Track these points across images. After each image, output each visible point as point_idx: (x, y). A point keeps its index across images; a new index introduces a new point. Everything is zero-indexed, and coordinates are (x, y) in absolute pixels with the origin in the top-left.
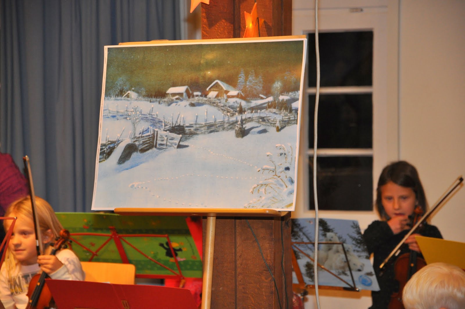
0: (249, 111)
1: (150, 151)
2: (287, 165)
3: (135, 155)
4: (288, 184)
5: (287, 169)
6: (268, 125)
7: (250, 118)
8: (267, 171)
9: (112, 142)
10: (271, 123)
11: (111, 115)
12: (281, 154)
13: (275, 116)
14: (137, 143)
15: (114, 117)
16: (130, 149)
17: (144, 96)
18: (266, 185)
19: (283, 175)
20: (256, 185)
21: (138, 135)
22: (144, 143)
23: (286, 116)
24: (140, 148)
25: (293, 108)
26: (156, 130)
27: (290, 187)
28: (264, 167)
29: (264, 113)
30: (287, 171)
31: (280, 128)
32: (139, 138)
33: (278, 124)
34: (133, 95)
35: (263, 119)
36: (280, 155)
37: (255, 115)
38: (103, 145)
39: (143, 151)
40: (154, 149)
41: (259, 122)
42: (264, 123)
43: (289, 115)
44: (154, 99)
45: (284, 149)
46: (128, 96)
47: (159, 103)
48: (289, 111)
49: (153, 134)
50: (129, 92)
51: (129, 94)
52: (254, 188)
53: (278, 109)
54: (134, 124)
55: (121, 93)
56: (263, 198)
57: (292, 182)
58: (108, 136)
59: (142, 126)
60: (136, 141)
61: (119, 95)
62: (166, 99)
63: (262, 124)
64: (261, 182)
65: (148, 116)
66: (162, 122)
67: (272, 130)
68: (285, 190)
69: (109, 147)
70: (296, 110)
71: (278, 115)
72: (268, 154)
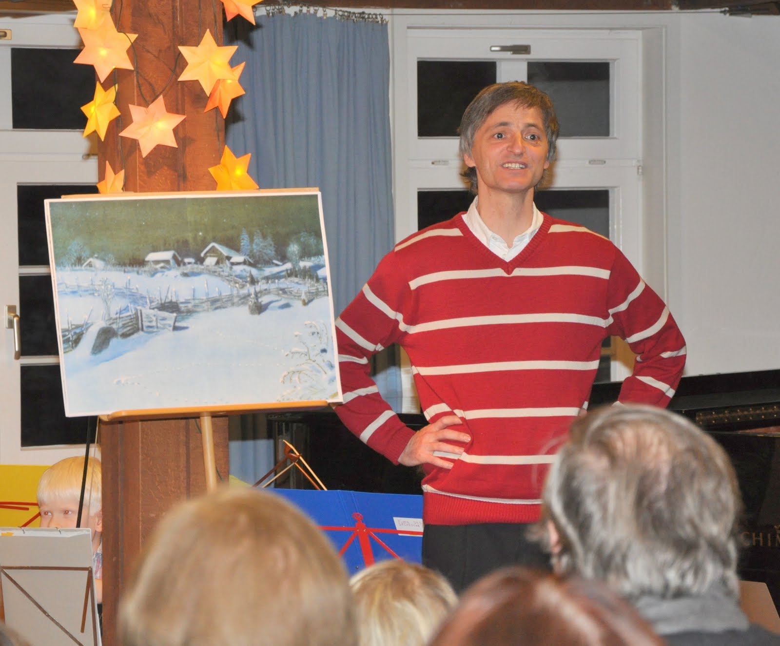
0: (264, 281)
1: (135, 336)
2: (323, 346)
3: (114, 342)
4: (327, 369)
5: (324, 351)
6: (292, 299)
7: (266, 290)
8: (297, 356)
9: (77, 327)
10: (295, 296)
11: (70, 290)
12: (313, 333)
13: (299, 286)
14: (114, 326)
15: (74, 292)
16: (106, 336)
17: (114, 265)
18: (299, 372)
19: (319, 359)
20: (286, 373)
21: (114, 316)
22: (124, 326)
23: (313, 286)
24: (120, 333)
25: (320, 277)
26: (139, 308)
27: (330, 373)
28: (294, 350)
29: (284, 283)
30: (324, 354)
31: (306, 301)
32: (116, 319)
33: (303, 297)
34: (98, 263)
35: (284, 291)
36: (311, 334)
37: (273, 286)
38: (64, 331)
39: (125, 335)
40: (141, 333)
41: (278, 295)
42: (285, 296)
43: (316, 285)
44: (129, 268)
45: (315, 327)
46: (90, 265)
47: (138, 273)
48: (315, 280)
49: (136, 314)
50: (91, 259)
51: (90, 262)
52: (285, 376)
53: (300, 277)
54: (105, 301)
55: (79, 261)
56: (299, 388)
57: (332, 366)
58: (70, 319)
59: (117, 304)
60: (113, 323)
61: (77, 264)
62: (146, 268)
63: (284, 297)
64: (292, 369)
65: (125, 291)
66: (146, 298)
67: (297, 304)
68: (325, 378)
69: (75, 333)
70: (325, 279)
71: (302, 286)
72: (296, 333)
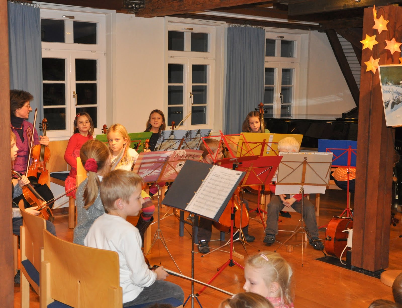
1: (399, 104)
3: (395, 106)
9: (387, 101)
11: (385, 91)
14: (395, 101)
15: (386, 92)
16: (393, 104)
17: (394, 84)
21: (395, 99)
22: (397, 101)
26: (399, 96)
34: (390, 84)
38: (385, 102)
39: (397, 104)
40: (400, 103)
44: (397, 85)
46: (389, 84)
47: (399, 87)
49: (399, 98)
50: (389, 83)
54: (392, 94)
58: (386, 99)
59: (395, 95)
60: (394, 101)
61: (386, 84)
62: (400, 85)
65: (396, 91)
66: (400, 93)
69: (387, 104)
